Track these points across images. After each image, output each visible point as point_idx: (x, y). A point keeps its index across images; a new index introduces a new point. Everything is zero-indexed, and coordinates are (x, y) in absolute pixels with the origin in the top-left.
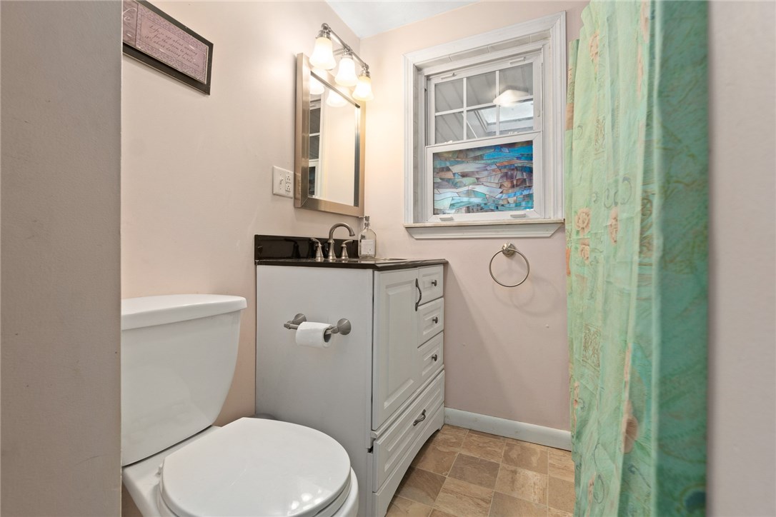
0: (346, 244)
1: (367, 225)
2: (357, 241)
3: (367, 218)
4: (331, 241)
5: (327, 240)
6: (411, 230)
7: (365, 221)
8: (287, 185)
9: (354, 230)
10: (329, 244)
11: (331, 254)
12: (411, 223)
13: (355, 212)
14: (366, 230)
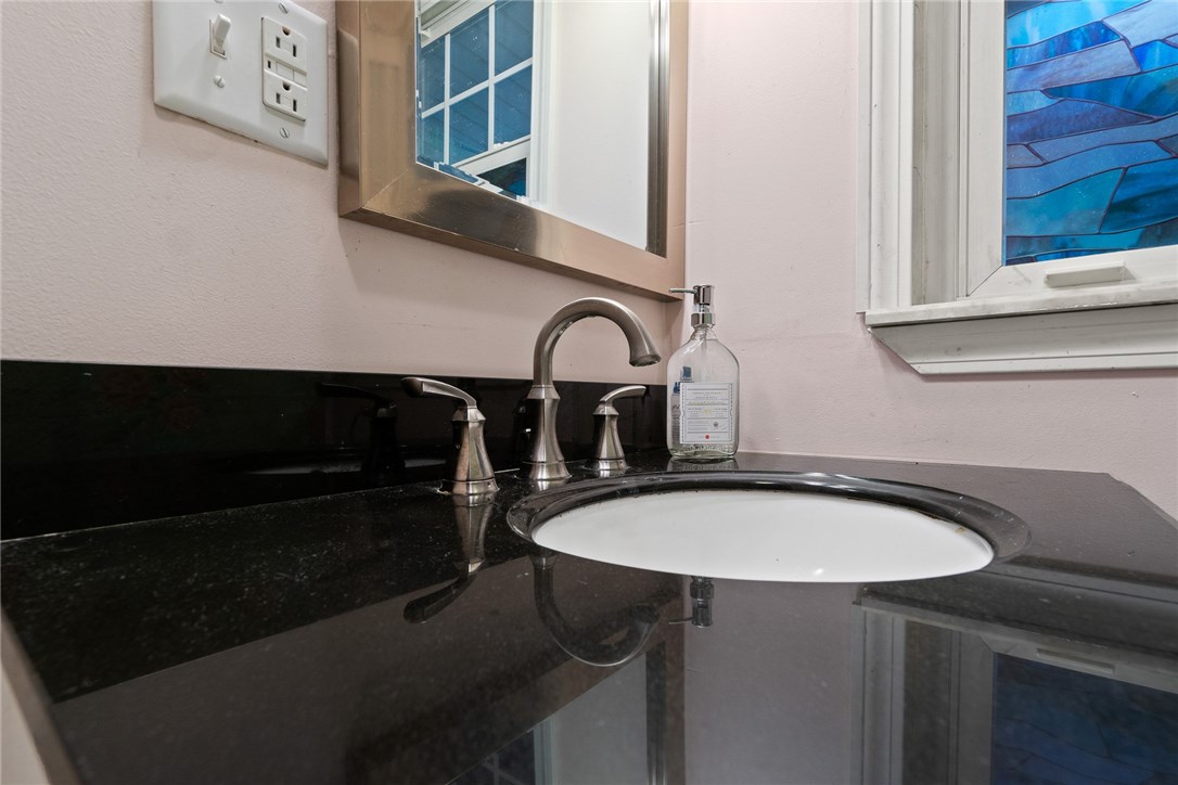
0: (616, 402)
1: (701, 322)
2: (664, 388)
3: (702, 296)
4: (547, 395)
5: (526, 385)
6: (895, 339)
7: (690, 306)
8: (276, 76)
9: (653, 340)
10: (538, 403)
11: (541, 456)
12: (901, 307)
13: (651, 274)
14: (698, 342)
